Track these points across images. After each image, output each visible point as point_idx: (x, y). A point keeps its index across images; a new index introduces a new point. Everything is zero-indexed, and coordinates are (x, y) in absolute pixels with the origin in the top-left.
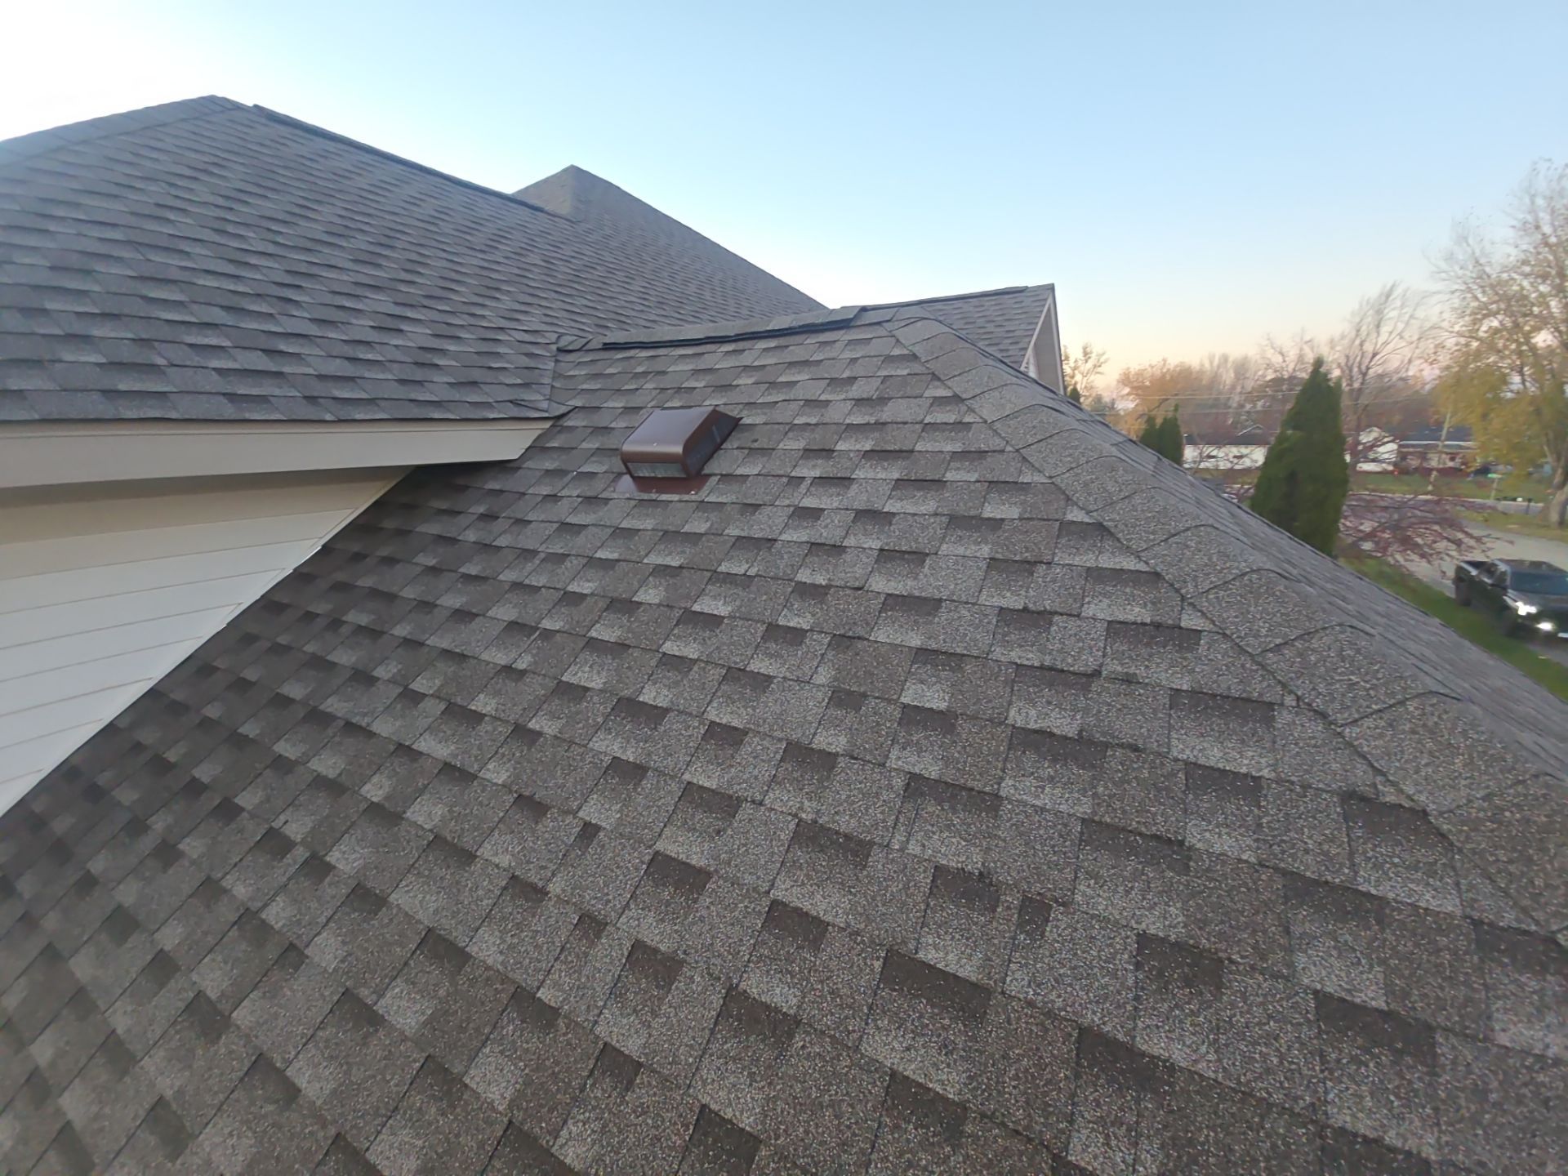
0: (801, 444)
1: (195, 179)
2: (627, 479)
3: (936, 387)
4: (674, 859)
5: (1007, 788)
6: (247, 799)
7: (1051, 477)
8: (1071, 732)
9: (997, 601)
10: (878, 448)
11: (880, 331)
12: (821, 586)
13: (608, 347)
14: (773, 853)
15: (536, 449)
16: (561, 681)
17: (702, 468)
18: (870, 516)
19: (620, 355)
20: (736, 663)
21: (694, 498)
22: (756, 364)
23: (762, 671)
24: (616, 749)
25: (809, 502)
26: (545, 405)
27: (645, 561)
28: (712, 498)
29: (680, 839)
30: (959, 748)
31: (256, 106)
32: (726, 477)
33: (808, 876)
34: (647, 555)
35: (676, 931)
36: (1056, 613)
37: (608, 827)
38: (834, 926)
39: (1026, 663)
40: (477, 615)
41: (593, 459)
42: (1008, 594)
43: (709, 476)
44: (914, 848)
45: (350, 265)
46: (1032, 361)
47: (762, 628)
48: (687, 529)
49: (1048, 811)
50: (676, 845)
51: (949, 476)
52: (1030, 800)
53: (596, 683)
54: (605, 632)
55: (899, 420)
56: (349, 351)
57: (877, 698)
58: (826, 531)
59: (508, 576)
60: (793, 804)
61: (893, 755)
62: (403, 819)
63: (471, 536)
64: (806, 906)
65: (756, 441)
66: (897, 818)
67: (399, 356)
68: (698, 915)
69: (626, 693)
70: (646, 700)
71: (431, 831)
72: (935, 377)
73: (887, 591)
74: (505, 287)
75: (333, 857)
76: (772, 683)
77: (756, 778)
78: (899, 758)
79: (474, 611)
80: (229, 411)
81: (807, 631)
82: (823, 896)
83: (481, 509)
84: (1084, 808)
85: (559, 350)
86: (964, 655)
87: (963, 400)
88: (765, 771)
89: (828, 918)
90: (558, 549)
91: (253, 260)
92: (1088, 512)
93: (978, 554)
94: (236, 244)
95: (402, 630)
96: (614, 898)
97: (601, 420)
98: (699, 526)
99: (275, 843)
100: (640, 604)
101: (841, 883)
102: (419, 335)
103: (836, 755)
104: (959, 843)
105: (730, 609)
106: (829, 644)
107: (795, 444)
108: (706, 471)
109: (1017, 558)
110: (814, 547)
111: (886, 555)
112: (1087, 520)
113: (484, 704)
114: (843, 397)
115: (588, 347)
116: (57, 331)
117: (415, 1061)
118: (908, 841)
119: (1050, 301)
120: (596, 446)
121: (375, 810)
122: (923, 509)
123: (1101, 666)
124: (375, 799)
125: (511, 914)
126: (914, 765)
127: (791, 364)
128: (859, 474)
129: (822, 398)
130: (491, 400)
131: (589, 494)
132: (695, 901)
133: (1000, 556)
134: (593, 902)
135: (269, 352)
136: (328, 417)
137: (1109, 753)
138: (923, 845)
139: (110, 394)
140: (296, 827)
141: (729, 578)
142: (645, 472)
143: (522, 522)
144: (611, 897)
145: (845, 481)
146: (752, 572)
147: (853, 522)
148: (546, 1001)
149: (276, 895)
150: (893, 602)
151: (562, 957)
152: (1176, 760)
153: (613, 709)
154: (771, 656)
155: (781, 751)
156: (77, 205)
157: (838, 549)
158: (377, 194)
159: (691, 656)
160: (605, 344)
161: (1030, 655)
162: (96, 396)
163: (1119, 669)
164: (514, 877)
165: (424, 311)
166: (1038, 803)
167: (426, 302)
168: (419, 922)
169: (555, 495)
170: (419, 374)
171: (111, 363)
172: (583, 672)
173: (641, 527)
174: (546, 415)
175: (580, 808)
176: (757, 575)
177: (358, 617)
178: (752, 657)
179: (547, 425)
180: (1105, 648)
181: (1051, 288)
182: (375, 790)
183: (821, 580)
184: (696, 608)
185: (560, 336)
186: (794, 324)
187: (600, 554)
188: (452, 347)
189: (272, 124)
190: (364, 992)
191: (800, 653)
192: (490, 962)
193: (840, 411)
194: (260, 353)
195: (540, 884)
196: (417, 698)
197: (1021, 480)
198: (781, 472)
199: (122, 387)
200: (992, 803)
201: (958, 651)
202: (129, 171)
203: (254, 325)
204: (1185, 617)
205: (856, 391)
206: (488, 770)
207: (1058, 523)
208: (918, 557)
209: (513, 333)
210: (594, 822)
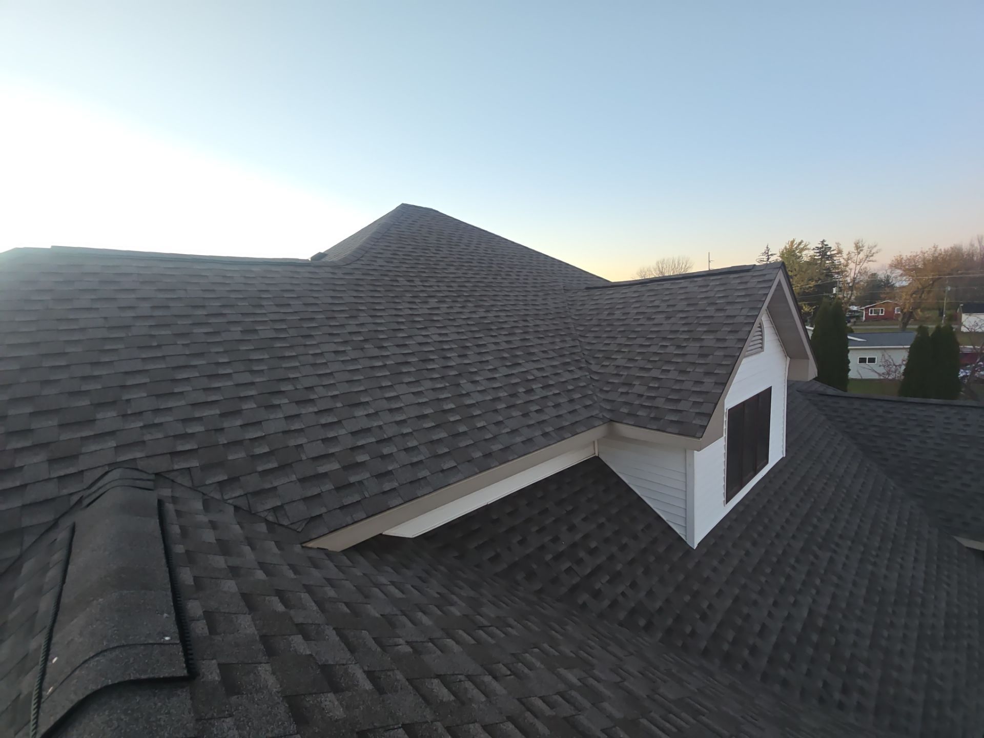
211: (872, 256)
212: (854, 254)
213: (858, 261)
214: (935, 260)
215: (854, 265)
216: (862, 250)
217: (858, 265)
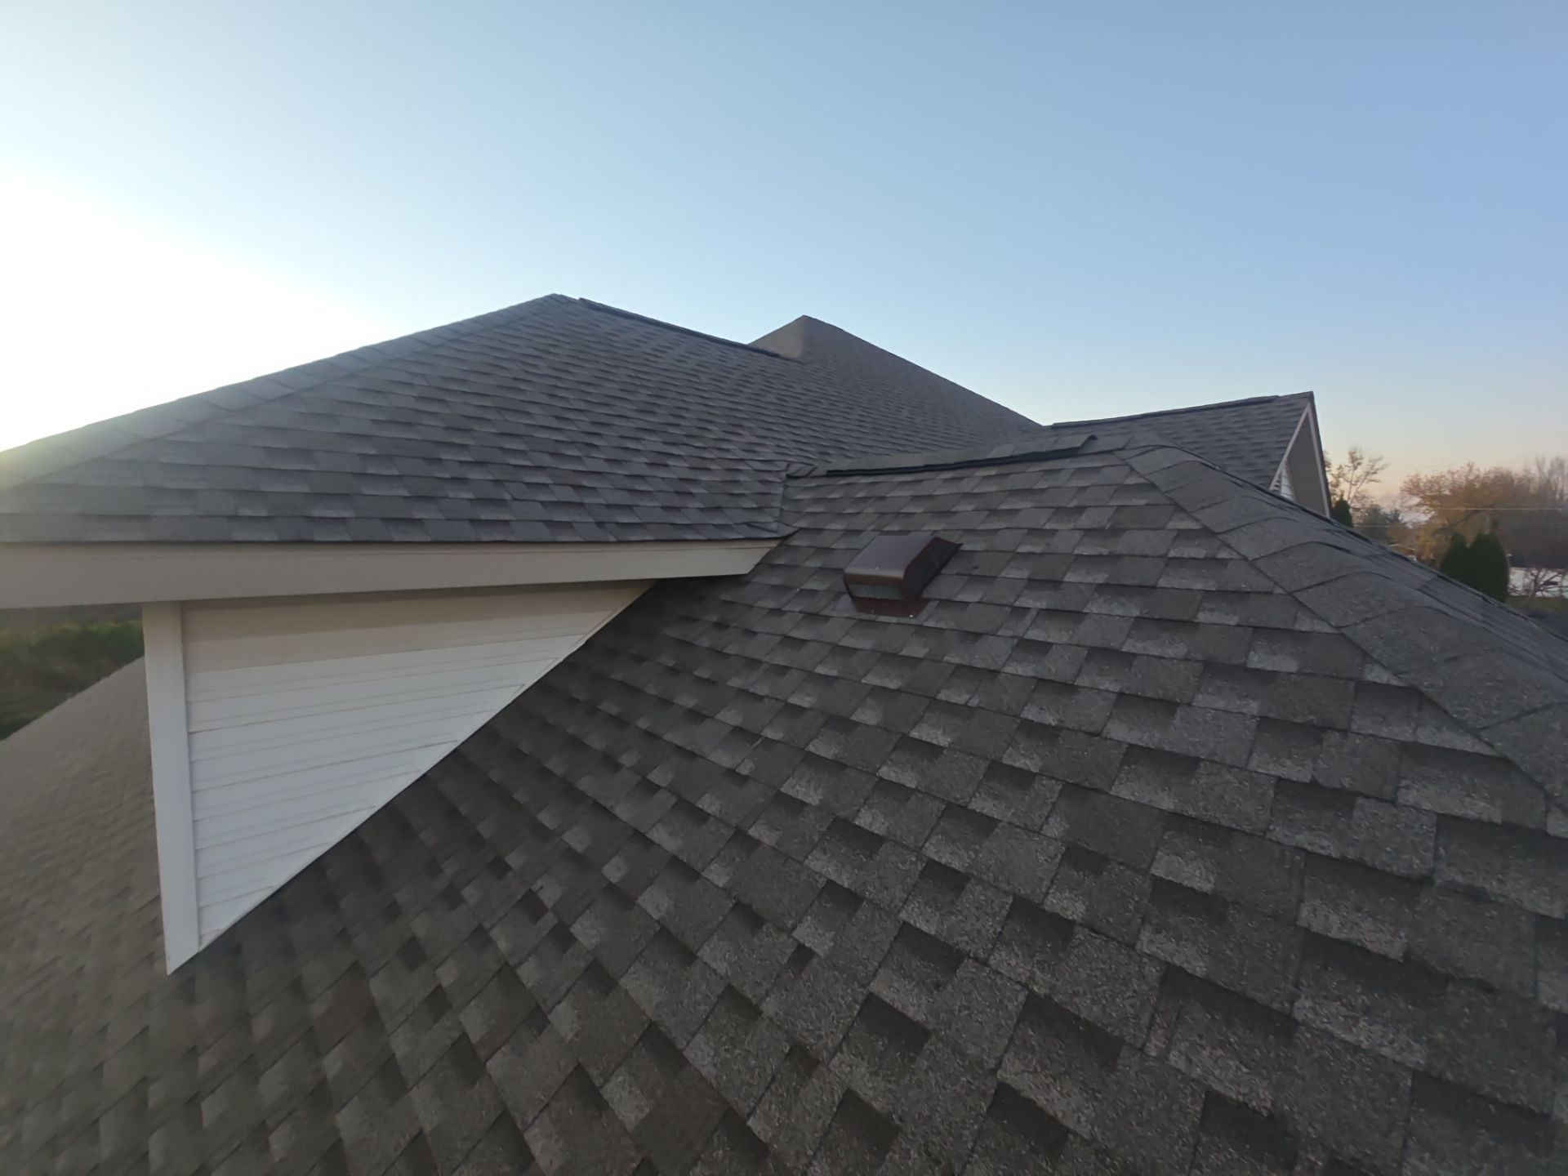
0: (1024, 574)
1: (538, 357)
2: (846, 599)
3: (1181, 520)
4: (889, 1005)
5: (1303, 1008)
6: (514, 860)
7: (1338, 628)
8: (1395, 951)
9: (1274, 770)
10: (1114, 582)
11: (1111, 460)
12: (1049, 726)
13: (832, 474)
14: (999, 1026)
15: (764, 565)
16: (780, 792)
17: (921, 593)
18: (1104, 655)
19: (842, 482)
20: (956, 799)
21: (913, 621)
22: (976, 491)
23: (985, 811)
24: (831, 871)
25: (1034, 634)
26: (774, 526)
27: (863, 681)
28: (931, 624)
29: (896, 985)
30: (1231, 945)
31: (582, 299)
32: (946, 603)
33: (1041, 1063)
34: (865, 675)
35: (890, 1090)
36: (1359, 794)
37: (821, 954)
38: (1075, 1134)
39: (1322, 852)
40: (706, 717)
41: (816, 577)
42: (1288, 763)
43: (928, 600)
44: (1175, 1059)
45: (635, 415)
46: (1284, 474)
47: (984, 765)
48: (904, 652)
49: (1364, 1051)
50: (892, 989)
51: (1202, 617)
52: (1338, 1032)
53: (814, 799)
54: (823, 748)
55: (1136, 553)
56: (629, 484)
57: (1121, 864)
58: (1056, 666)
59: (736, 682)
60: (1023, 971)
61: (1145, 935)
62: (635, 904)
63: (705, 642)
64: (1041, 1100)
65: (976, 568)
66: (1153, 1017)
67: (664, 486)
68: (915, 1078)
69: (841, 814)
70: (862, 825)
71: (658, 922)
72: (1179, 508)
73: (1129, 740)
74: (746, 424)
75: (576, 929)
76: (997, 826)
77: (979, 932)
78: (1151, 941)
79: (704, 712)
80: (546, 534)
81: (1035, 775)
82: (1060, 1092)
83: (715, 618)
84: (1417, 1057)
85: (789, 477)
86: (1232, 829)
87: (1214, 534)
88: (990, 926)
89: (1069, 1123)
90: (779, 660)
91: (571, 416)
92: (1396, 674)
93: (1245, 711)
94: (560, 405)
95: (643, 724)
96: (826, 1035)
97: (824, 540)
98: (917, 649)
99: (532, 905)
100: (856, 723)
101: (1083, 1083)
102: (679, 469)
103: (1072, 923)
104: (1238, 1068)
105: (949, 740)
106: (1061, 792)
107: (1020, 573)
108: (926, 595)
109: (1299, 720)
110: (1041, 683)
111: (1125, 700)
112: (1395, 682)
113: (709, 803)
114: (1071, 526)
115: (814, 473)
116: (447, 476)
117: (633, 1160)
118: (1168, 1050)
119: (1308, 409)
120: (819, 565)
121: (612, 889)
122: (1170, 652)
123: (1433, 871)
124: (613, 881)
125: (725, 1026)
126: (1172, 955)
127: (1013, 492)
128: (1092, 608)
129: (1048, 526)
130: (731, 523)
131: (811, 610)
132: (913, 1060)
133: (1272, 715)
134: (805, 1034)
135: (578, 488)
136: (612, 539)
137: (1450, 988)
138: (1190, 1061)
139: (475, 522)
140: (550, 892)
141: (949, 707)
142: (863, 592)
143: (750, 633)
144: (823, 1033)
145: (1076, 616)
146: (974, 702)
147: (1086, 659)
148: (756, 1132)
149: (529, 955)
150: (1135, 754)
151: (773, 1087)
152: (1545, 1010)
153: (829, 829)
154: (995, 797)
155: (1007, 907)
156: (463, 381)
157: (1068, 688)
158: (656, 356)
159: (908, 785)
160: (829, 471)
161: (1325, 843)
162: (467, 525)
163: (1460, 879)
164: (729, 987)
165: (684, 447)
166: (1349, 1038)
167: (686, 440)
168: (643, 1013)
169: (779, 610)
170: (677, 501)
171: (478, 499)
172: (801, 786)
173: (860, 647)
174: (775, 535)
175: (794, 927)
176: (979, 707)
177: (610, 707)
178: (974, 795)
179: (774, 544)
180: (1436, 849)
181: (1309, 397)
182: (614, 871)
183: (1051, 720)
184: (915, 734)
185: (790, 464)
186: (1017, 453)
187: (820, 670)
188: (704, 477)
189: (591, 311)
190: (593, 1072)
191: (1027, 798)
192: (704, 1072)
193: (1067, 539)
194: (570, 488)
195: (754, 1001)
196: (654, 788)
197: (1297, 627)
198: (1004, 602)
199: (483, 517)
200: (1285, 1026)
201: (1225, 823)
202: (499, 354)
203: (568, 467)
204: (1551, 820)
205: (1085, 521)
206: (711, 870)
207: (1353, 684)
208: (1167, 707)
209: (751, 463)
210: (807, 945)
211: (1375, 473)
212: (1347, 469)
213: (1355, 479)
214: (1470, 486)
215: (1348, 485)
216: (1359, 464)
217: (1355, 485)
